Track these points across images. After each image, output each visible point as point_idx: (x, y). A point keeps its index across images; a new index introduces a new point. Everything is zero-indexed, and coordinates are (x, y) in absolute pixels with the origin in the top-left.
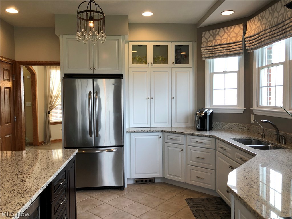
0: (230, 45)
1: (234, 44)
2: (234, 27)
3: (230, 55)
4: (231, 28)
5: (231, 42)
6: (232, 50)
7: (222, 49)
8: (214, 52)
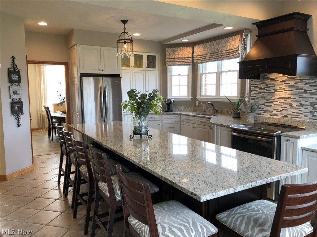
0: (185, 59)
1: (187, 59)
2: (187, 48)
3: (184, 65)
4: (185, 48)
5: (185, 57)
6: (186, 62)
7: (179, 61)
8: (174, 62)
